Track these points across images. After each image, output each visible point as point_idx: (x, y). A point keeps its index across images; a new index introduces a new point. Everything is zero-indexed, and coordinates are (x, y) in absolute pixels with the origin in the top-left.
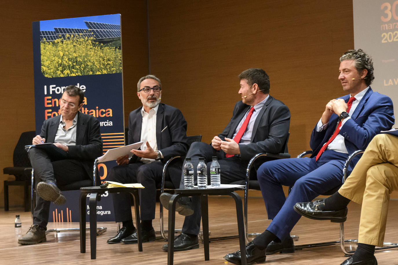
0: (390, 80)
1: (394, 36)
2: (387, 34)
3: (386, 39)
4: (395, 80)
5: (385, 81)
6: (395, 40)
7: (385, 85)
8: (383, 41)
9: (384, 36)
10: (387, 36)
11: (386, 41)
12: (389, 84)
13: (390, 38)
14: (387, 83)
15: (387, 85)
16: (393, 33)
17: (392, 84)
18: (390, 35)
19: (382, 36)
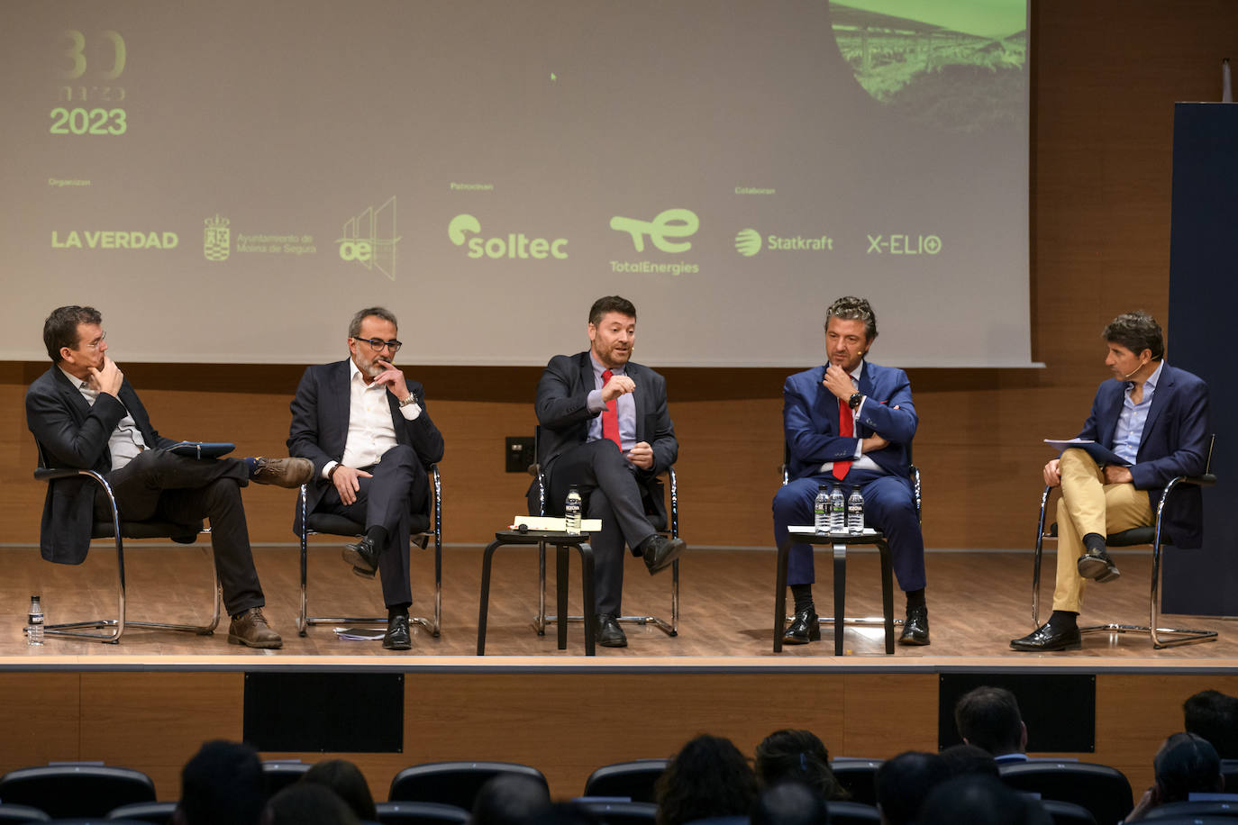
0: (74, 234)
1: (92, 122)
2: (70, 111)
3: (66, 125)
4: (87, 235)
5: (55, 234)
6: (93, 131)
7: (55, 244)
8: (54, 129)
9: (60, 116)
10: (69, 116)
11: (66, 131)
12: (69, 243)
13: (79, 123)
14: (62, 239)
15: (61, 245)
16: (89, 112)
17: (79, 245)
18: (79, 119)
19: (53, 114)
